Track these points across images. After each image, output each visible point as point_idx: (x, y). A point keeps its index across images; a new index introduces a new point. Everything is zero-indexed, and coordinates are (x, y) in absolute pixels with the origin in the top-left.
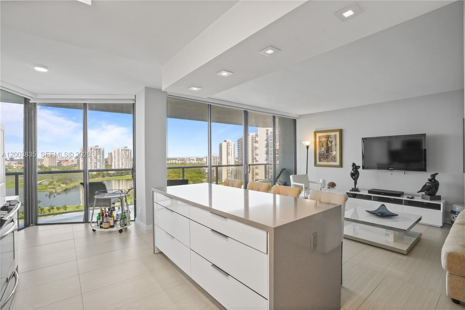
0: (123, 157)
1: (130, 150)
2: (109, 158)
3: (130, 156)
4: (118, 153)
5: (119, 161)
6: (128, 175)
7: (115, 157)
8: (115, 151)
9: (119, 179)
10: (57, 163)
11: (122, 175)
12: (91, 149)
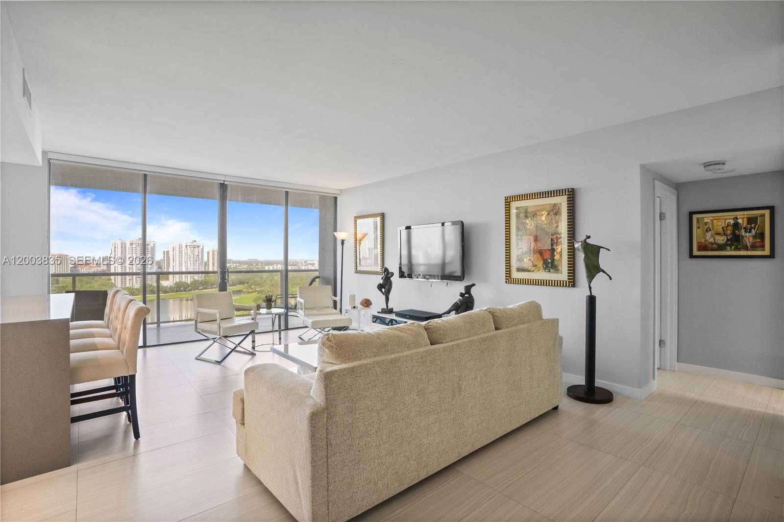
0: (188, 258)
1: (201, 247)
2: (164, 260)
3: (200, 257)
4: (180, 252)
5: (182, 266)
6: (197, 289)
7: (173, 259)
8: (173, 247)
9: (181, 296)
10: (71, 267)
11: (185, 291)
12: (130, 244)
